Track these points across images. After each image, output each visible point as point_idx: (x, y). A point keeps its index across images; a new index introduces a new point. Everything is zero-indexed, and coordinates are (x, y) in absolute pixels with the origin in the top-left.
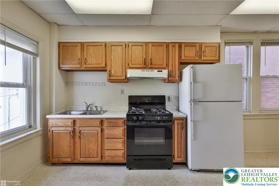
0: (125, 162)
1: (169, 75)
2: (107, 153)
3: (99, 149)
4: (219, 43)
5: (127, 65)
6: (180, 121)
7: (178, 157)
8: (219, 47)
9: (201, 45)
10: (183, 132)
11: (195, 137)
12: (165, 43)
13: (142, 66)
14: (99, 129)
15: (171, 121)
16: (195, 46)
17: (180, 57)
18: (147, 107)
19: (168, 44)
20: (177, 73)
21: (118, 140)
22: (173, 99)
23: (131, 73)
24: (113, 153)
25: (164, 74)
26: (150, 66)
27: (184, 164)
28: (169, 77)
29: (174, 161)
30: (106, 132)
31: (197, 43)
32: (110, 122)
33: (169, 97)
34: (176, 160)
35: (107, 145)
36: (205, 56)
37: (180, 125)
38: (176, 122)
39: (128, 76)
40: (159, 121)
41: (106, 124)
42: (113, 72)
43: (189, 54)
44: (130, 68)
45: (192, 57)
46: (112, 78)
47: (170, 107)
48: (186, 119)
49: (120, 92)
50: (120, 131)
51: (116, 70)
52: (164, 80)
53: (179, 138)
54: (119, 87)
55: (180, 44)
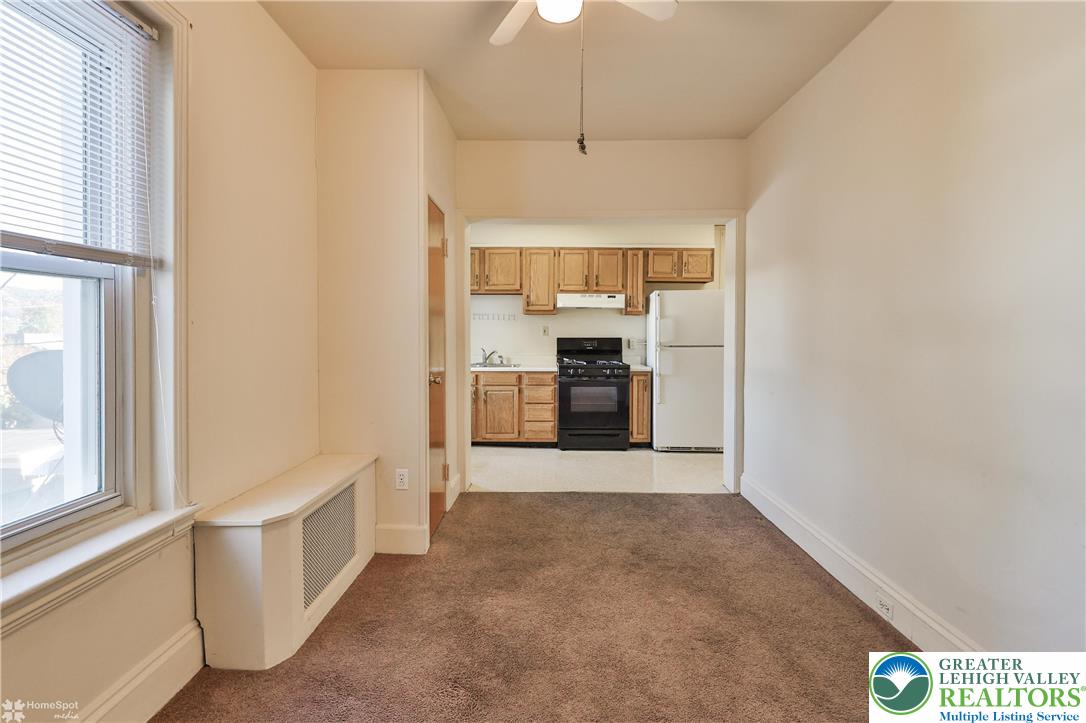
0: (556, 440)
1: (628, 303)
2: (527, 426)
3: (516, 420)
4: (713, 250)
5: (556, 286)
6: (642, 378)
7: (638, 433)
8: (712, 255)
9: (680, 252)
10: (647, 394)
11: (661, 396)
12: (621, 249)
13: (582, 288)
14: (516, 389)
15: (627, 376)
16: (672, 255)
17: (646, 273)
18: (590, 357)
19: (625, 252)
20: (641, 299)
21: (546, 406)
22: (634, 344)
23: (563, 301)
24: (537, 426)
25: (619, 301)
26: (595, 288)
27: (649, 446)
28: (626, 306)
29: (631, 440)
30: (526, 393)
31: (674, 249)
32: (533, 378)
33: (629, 341)
34: (636, 438)
35: (529, 412)
36: (688, 272)
37: (642, 383)
38: (635, 379)
39: (559, 305)
40: (608, 377)
41: (525, 380)
42: (533, 298)
43: (661, 267)
44: (562, 291)
45: (666, 273)
46: (530, 308)
47: (629, 357)
48: (652, 373)
49: (542, 331)
50: (548, 393)
51: (539, 293)
52: (620, 311)
53: (641, 404)
54: (540, 322)
55: (646, 252)
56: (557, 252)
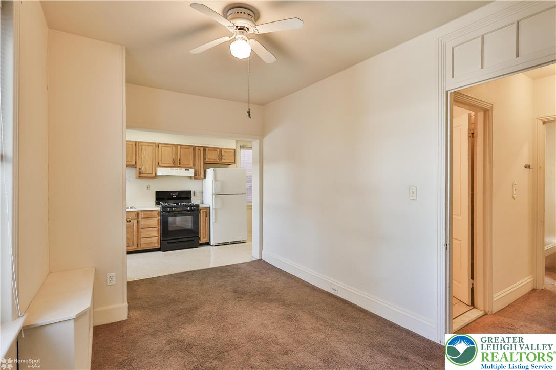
0: (159, 247)
1: (196, 174)
2: (142, 241)
3: (135, 238)
4: (235, 150)
5: (157, 163)
6: (205, 210)
7: (203, 238)
8: (235, 152)
9: (221, 150)
10: (207, 218)
11: (216, 221)
12: (192, 146)
13: (172, 165)
14: (136, 221)
15: (198, 210)
16: (217, 151)
17: (204, 159)
18: (176, 201)
19: (194, 148)
20: (202, 172)
21: (153, 229)
22: (197, 194)
23: (161, 171)
24: (148, 240)
25: (191, 172)
26: (178, 166)
27: (208, 244)
28: (195, 175)
29: (200, 242)
30: (141, 223)
31: (218, 148)
32: (146, 214)
33: (194, 192)
34: (202, 240)
35: (144, 233)
36: (224, 159)
37: (204, 213)
38: (201, 211)
39: (159, 174)
40: (188, 211)
41: (141, 216)
42: (143, 169)
43: (212, 156)
44: (160, 166)
45: (212, 159)
46: (141, 175)
47: (195, 201)
48: (210, 208)
49: (146, 188)
50: (155, 222)
51: (146, 167)
52: (190, 177)
53: (204, 224)
54: (144, 183)
55: (204, 149)
56: (158, 145)
